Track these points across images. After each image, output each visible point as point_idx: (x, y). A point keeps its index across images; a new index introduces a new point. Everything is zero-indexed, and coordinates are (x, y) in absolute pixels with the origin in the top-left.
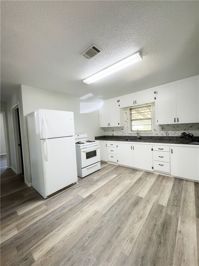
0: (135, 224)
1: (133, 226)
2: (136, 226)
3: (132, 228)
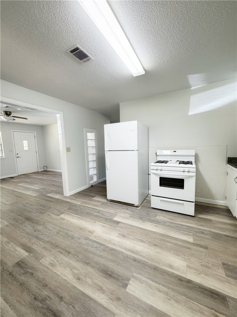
0: (70, 270)
1: (67, 267)
2: (66, 271)
3: (65, 266)
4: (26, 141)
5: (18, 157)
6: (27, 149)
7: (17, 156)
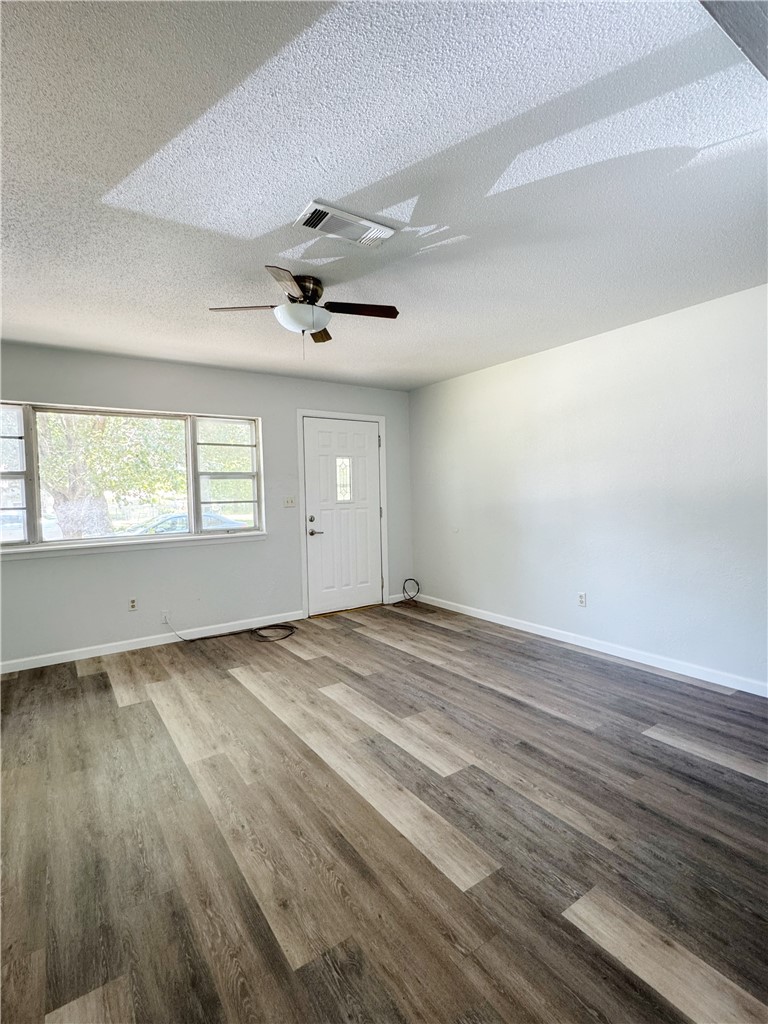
4: (347, 461)
5: (312, 534)
6: (347, 497)
7: (311, 526)
